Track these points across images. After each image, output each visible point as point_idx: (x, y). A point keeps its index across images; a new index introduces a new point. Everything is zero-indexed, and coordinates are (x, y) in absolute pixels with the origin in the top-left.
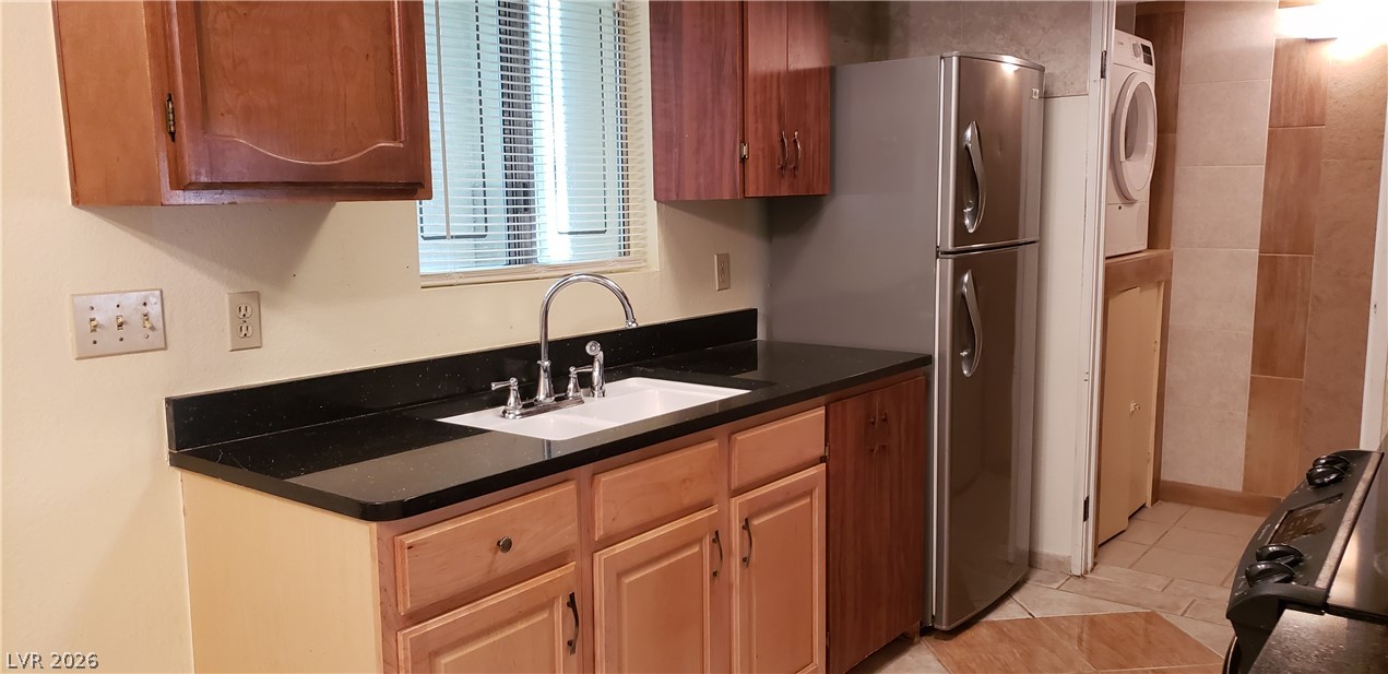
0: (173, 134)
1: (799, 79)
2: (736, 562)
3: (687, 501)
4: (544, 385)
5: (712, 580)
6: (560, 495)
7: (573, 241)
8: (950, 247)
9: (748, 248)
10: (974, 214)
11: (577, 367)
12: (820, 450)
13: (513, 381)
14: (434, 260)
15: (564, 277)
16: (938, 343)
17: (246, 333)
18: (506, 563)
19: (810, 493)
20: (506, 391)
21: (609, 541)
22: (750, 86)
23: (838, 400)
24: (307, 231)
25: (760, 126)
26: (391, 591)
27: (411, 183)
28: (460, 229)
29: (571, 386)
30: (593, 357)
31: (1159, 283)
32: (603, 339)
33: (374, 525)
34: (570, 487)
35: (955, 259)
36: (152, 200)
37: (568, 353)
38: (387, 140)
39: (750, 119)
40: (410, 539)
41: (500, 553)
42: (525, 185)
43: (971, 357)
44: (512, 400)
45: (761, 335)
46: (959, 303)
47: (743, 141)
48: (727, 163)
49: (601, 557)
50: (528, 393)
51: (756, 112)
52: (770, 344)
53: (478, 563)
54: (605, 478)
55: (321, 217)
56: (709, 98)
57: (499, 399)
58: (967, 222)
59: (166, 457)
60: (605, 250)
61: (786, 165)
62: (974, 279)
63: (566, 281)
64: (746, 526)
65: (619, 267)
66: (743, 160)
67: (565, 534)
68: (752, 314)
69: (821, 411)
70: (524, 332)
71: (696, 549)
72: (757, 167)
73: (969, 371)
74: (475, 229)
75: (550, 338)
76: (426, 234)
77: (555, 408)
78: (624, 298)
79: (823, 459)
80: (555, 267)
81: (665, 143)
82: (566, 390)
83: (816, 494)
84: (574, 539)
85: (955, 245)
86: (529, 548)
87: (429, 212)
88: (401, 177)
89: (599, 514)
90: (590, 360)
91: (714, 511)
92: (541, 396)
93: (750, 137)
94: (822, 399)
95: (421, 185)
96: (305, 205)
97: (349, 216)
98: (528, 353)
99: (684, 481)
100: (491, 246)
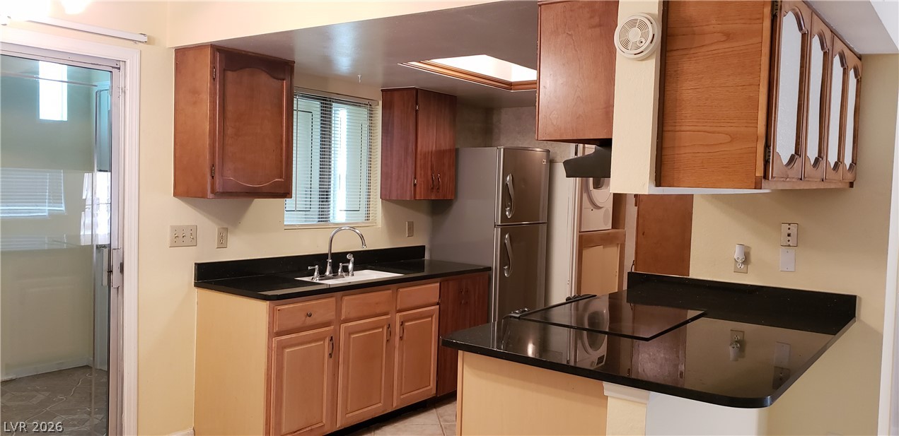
0: (213, 177)
1: (440, 154)
2: (397, 338)
3: (378, 311)
4: (329, 268)
5: (386, 343)
6: (330, 301)
7: (348, 214)
8: (500, 224)
9: (422, 220)
10: (510, 211)
11: (343, 263)
12: (437, 300)
13: (317, 266)
14: (290, 219)
15: (339, 228)
16: (494, 261)
17: (222, 243)
18: (309, 321)
19: (432, 316)
20: (314, 270)
21: (347, 321)
22: (419, 156)
23: (447, 281)
24: (245, 208)
25: (422, 172)
26: (272, 325)
27: (286, 193)
28: (300, 208)
29: (340, 270)
30: (349, 260)
31: (618, 244)
32: (354, 253)
33: (268, 302)
34: (333, 299)
35: (501, 229)
36: (204, 196)
37: (339, 258)
38: (278, 178)
39: (418, 169)
40: (279, 308)
41: (308, 318)
42: (327, 192)
43: (509, 268)
44: (316, 273)
45: (427, 257)
46: (503, 246)
47: (415, 178)
48: (409, 186)
49: (343, 326)
50: (322, 273)
51: (421, 167)
52: (431, 261)
53: (299, 320)
54: (346, 298)
55: (251, 203)
56: (403, 160)
57: (311, 273)
58: (507, 213)
59: (193, 284)
60: (360, 218)
61: (434, 186)
62: (510, 236)
63: (340, 230)
64: (402, 324)
65: (363, 225)
66: (415, 185)
67: (331, 315)
68: (423, 247)
69: (438, 284)
70: (323, 249)
71: (381, 330)
72: (421, 188)
73: (508, 274)
74: (306, 208)
75: (332, 252)
76: (287, 209)
77: (332, 278)
78: (362, 237)
79: (438, 304)
80: (337, 224)
81: (385, 176)
82: (337, 272)
83: (434, 317)
84: (334, 318)
85: (501, 223)
86: (319, 317)
87: (289, 203)
88: (282, 191)
89: (343, 311)
90: (348, 261)
91: (389, 316)
92: (327, 273)
93: (418, 176)
94: (439, 279)
95: (289, 194)
96: (245, 200)
97: (259, 203)
98: (324, 257)
99: (377, 304)
100: (312, 215)
